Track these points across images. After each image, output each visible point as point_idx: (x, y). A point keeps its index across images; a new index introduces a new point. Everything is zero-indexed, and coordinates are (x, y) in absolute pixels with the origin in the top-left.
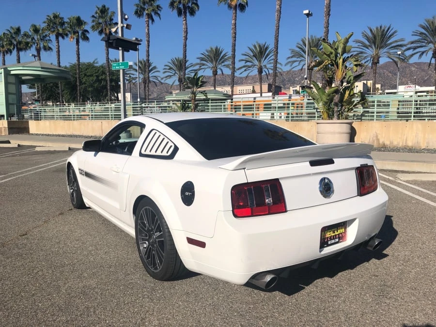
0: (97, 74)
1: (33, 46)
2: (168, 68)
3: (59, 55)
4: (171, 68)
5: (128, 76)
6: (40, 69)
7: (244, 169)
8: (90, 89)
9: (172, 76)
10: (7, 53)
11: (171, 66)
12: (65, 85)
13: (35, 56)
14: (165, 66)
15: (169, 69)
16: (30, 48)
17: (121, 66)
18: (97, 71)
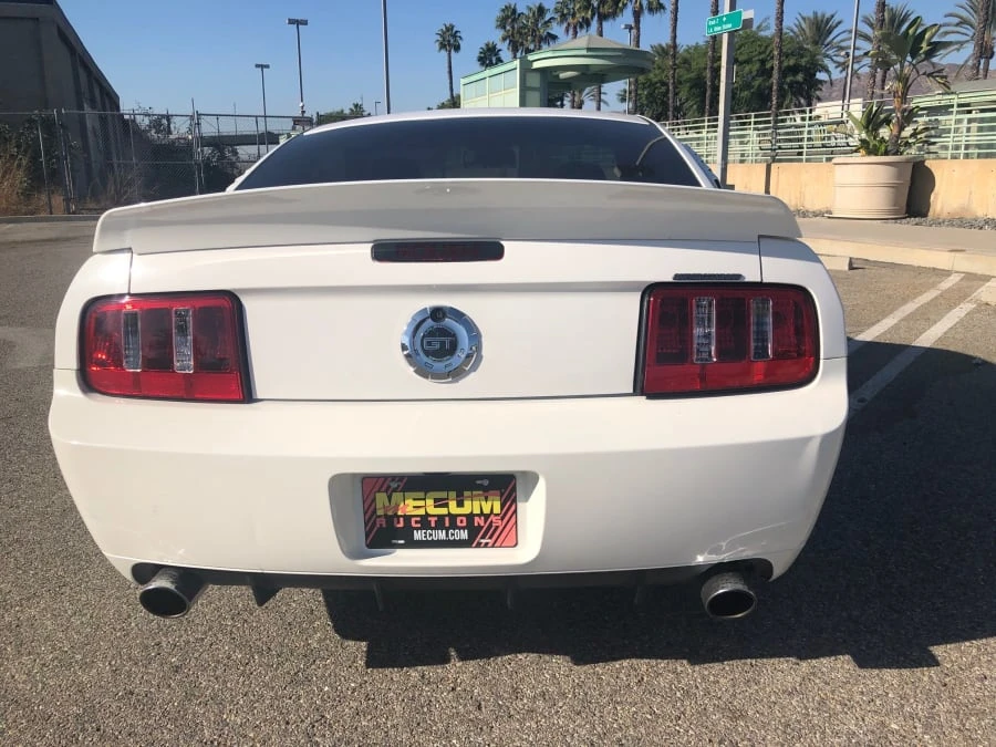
0: (761, 57)
1: (629, 4)
2: (957, 20)
3: (676, 20)
4: (963, 22)
5: (843, 53)
6: (584, 52)
7: (130, 249)
8: (745, 94)
9: (967, 41)
10: (581, 27)
11: (964, 14)
12: (691, 88)
13: (630, 28)
14: (946, 16)
15: (957, 25)
16: (622, 10)
17: (726, 23)
18: (763, 48)
